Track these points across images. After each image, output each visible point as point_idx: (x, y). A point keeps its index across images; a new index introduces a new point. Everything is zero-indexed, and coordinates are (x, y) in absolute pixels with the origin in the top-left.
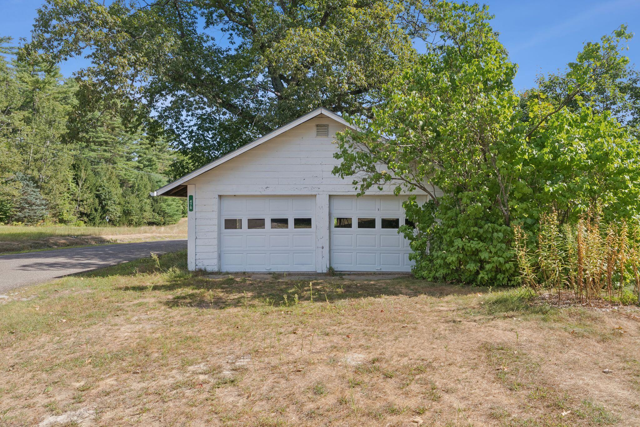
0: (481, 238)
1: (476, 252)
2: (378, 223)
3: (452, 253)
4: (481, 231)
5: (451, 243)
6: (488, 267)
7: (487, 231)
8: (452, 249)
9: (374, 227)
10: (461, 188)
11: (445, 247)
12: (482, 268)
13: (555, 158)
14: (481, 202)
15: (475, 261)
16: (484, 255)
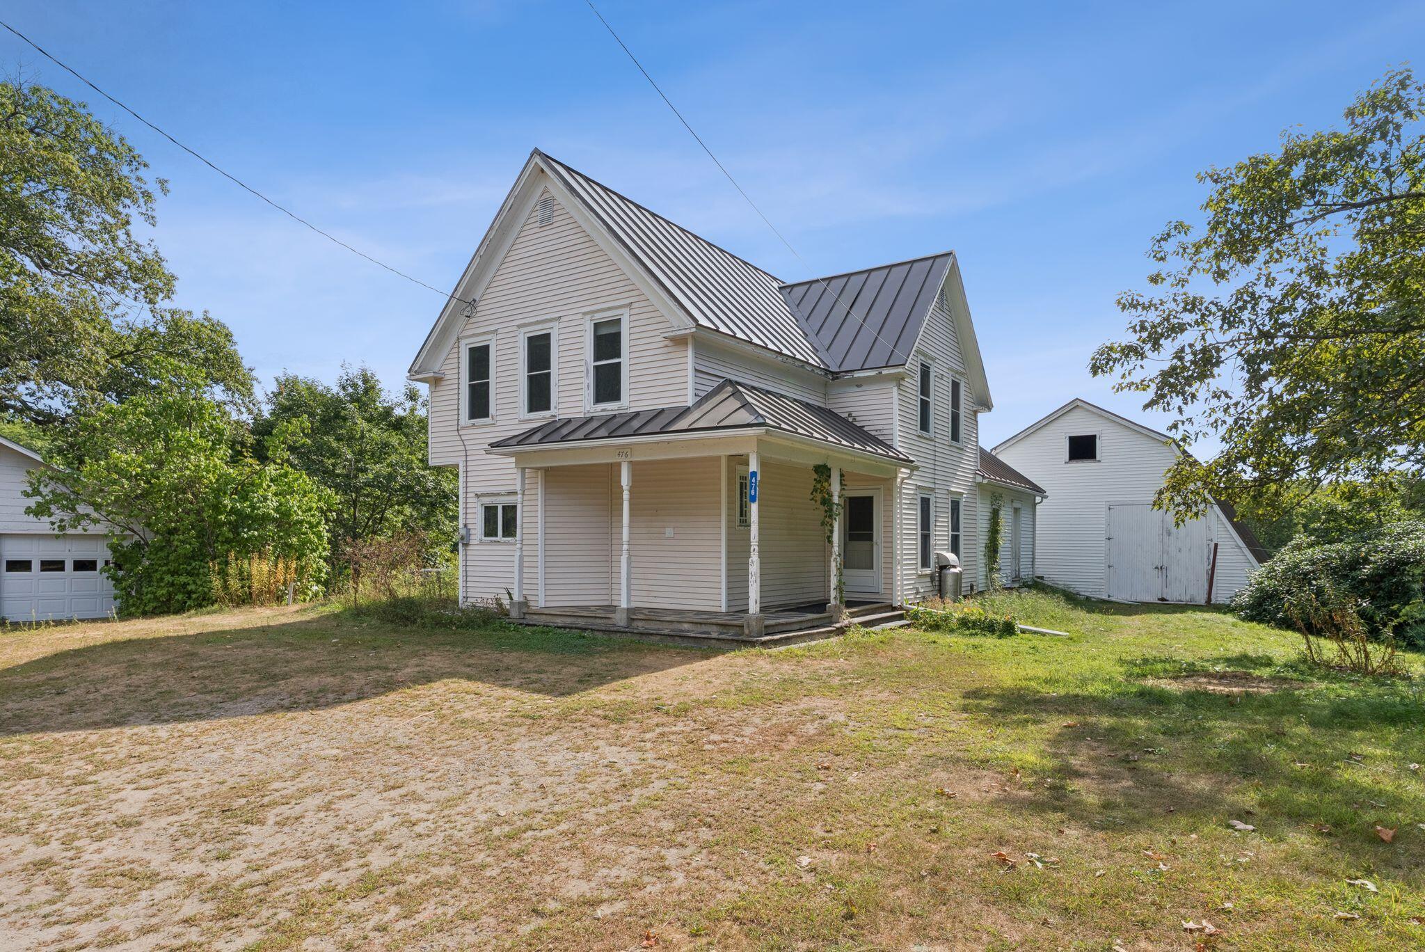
0: (189, 574)
1: (185, 585)
2: (69, 566)
3: (162, 588)
4: (189, 568)
5: (162, 579)
6: (194, 596)
7: (194, 568)
8: (162, 584)
9: (63, 569)
10: (172, 532)
11: (155, 584)
12: (189, 598)
13: (252, 511)
14: (190, 544)
15: (183, 593)
16: (192, 587)
